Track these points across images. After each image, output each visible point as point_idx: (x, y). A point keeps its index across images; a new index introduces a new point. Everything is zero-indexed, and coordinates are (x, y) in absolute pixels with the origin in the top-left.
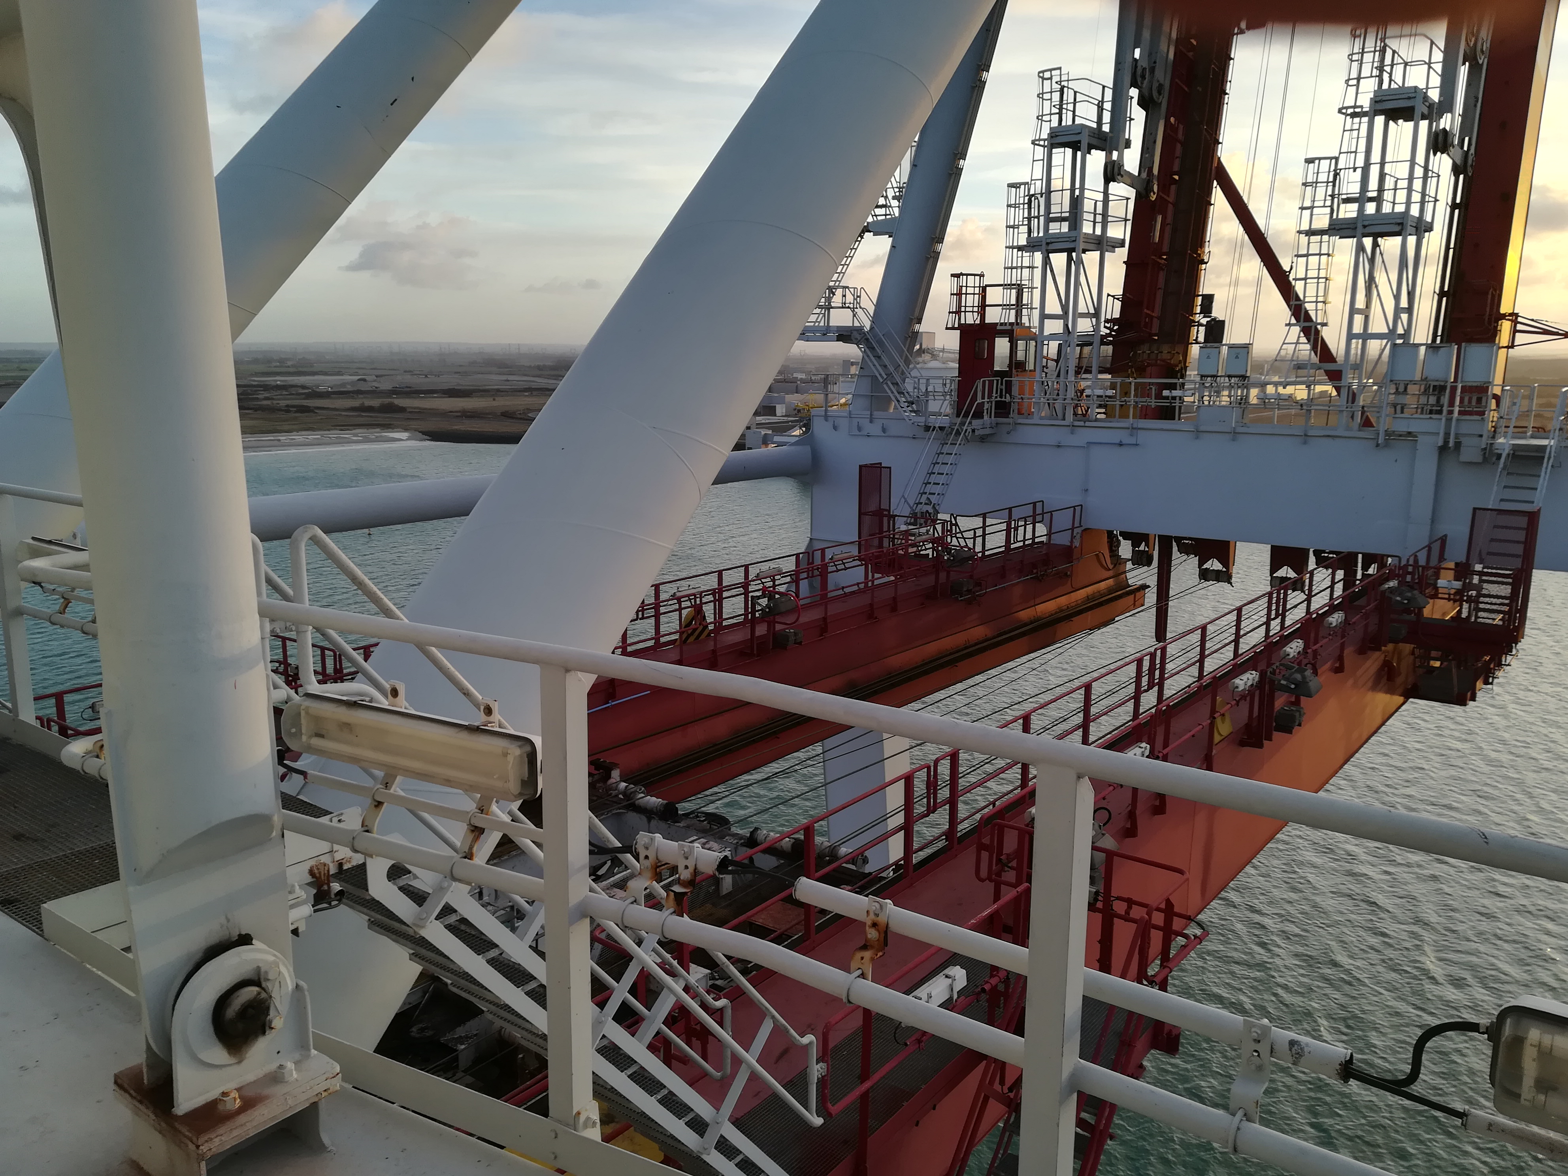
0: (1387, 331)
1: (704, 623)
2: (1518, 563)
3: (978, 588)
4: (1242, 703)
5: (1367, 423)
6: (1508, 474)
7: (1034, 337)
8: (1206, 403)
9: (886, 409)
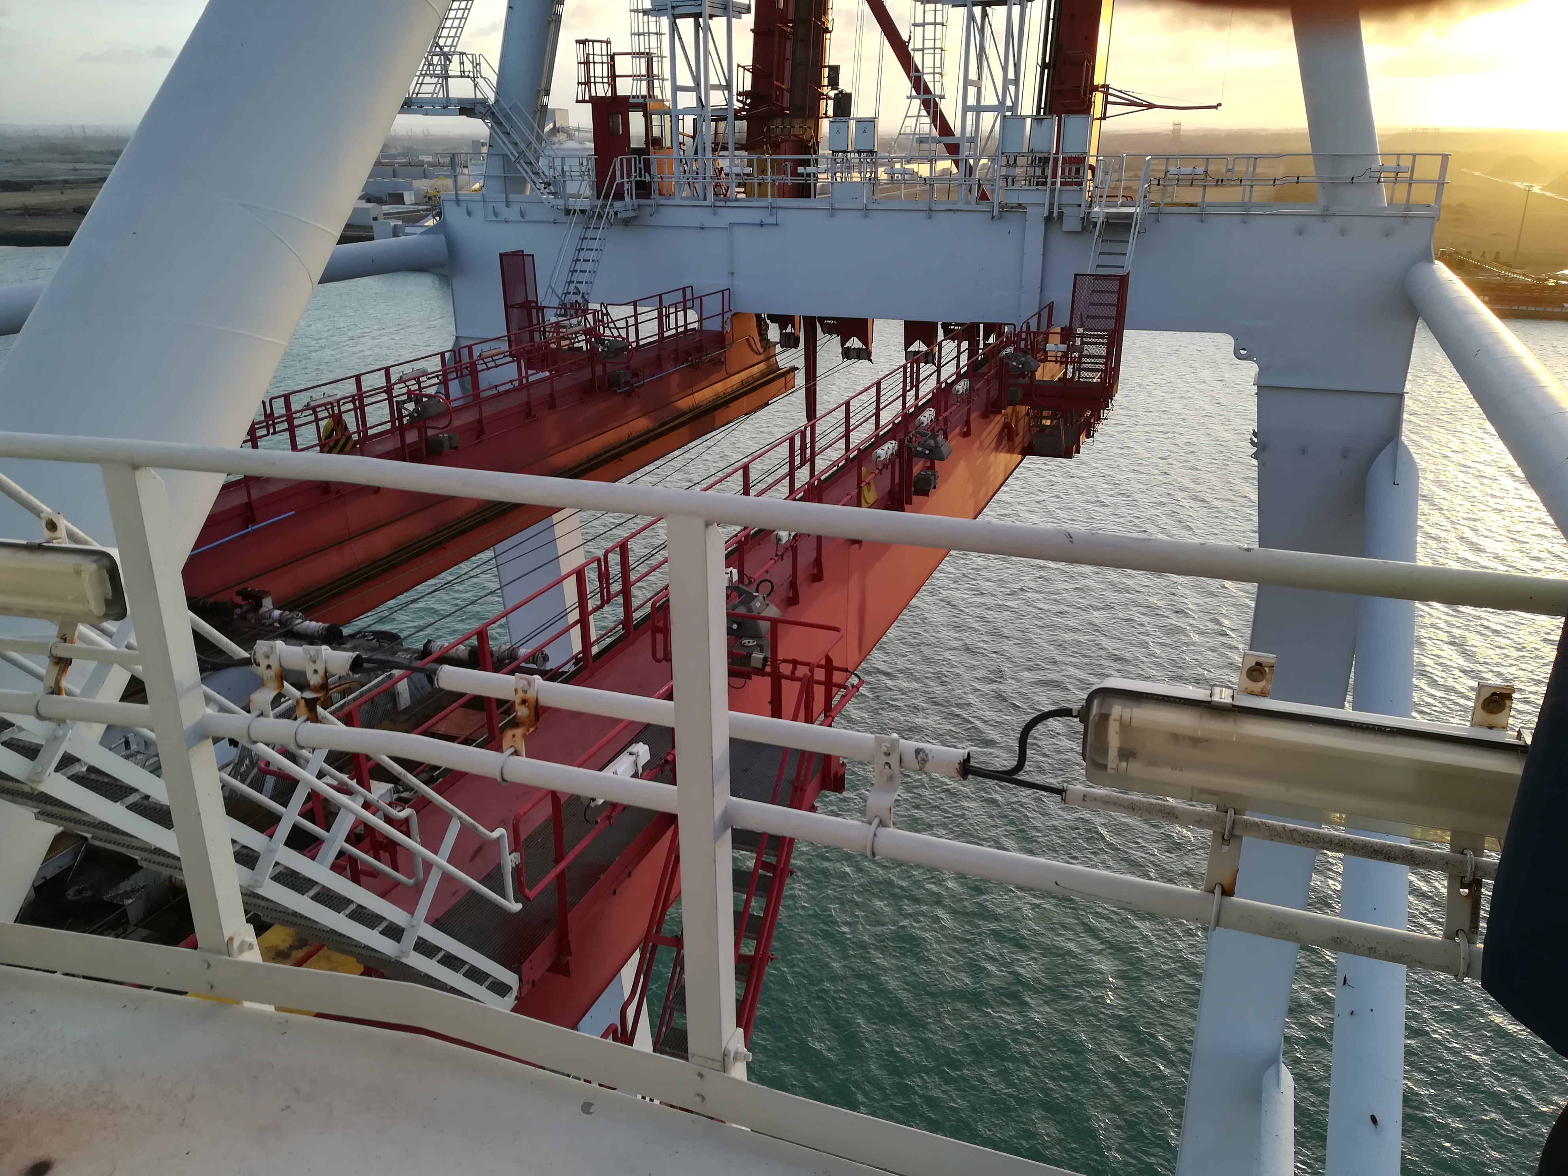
0: (996, 103)
1: (347, 434)
2: (1111, 325)
3: (636, 379)
4: (884, 471)
5: (983, 197)
6: (1103, 241)
7: (668, 112)
8: (839, 179)
9: (522, 191)
